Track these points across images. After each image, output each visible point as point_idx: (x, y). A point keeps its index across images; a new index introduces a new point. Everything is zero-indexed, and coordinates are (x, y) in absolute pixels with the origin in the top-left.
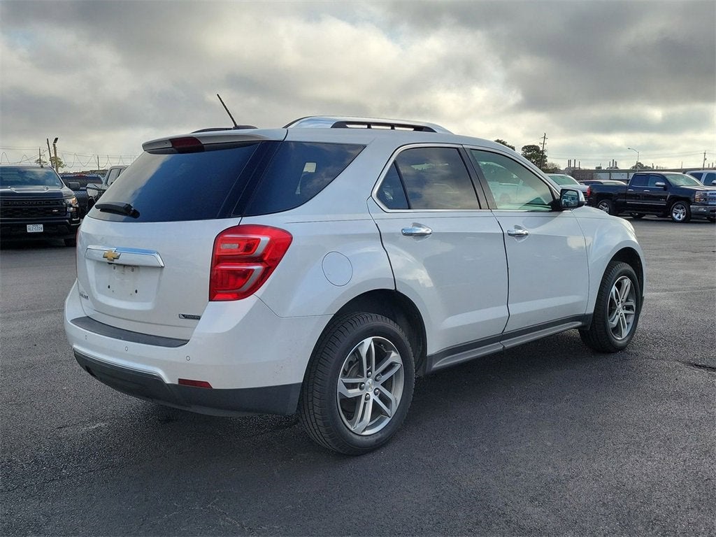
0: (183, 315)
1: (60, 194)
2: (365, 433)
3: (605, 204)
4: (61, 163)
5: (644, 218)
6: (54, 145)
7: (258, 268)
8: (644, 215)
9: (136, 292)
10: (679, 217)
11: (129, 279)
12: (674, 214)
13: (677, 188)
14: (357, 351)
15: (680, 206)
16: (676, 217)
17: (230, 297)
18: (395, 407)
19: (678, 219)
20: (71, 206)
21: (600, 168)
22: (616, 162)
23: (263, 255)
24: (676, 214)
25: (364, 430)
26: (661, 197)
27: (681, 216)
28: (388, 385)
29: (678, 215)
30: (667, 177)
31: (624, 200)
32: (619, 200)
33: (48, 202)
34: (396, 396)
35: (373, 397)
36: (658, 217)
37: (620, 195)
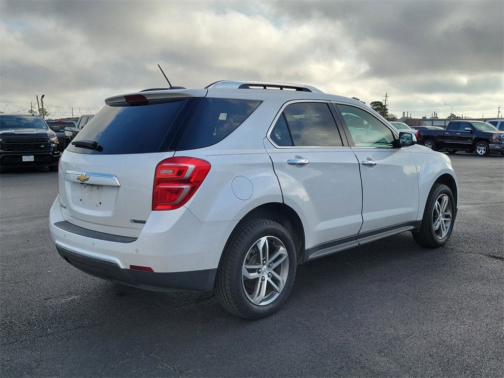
0: (134, 220)
1: (46, 134)
2: (261, 304)
3: (429, 143)
4: (46, 112)
5: (456, 153)
6: (42, 100)
7: (186, 187)
8: (456, 151)
9: (100, 203)
11: (96, 194)
12: (478, 151)
13: (481, 132)
14: (256, 247)
15: (482, 144)
17: (167, 207)
18: (282, 286)
19: (480, 154)
20: (53, 143)
21: (425, 117)
22: (436, 114)
23: (190, 178)
25: (261, 302)
26: (469, 138)
27: (483, 151)
28: (278, 270)
29: (480, 151)
30: (473, 124)
31: (443, 140)
32: (439, 140)
33: (37, 140)
34: (283, 278)
35: (267, 278)
36: (467, 152)
37: (440, 137)
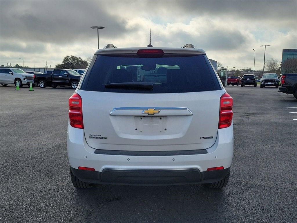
3: (42, 82)
5: (57, 87)
8: (57, 86)
10: (75, 87)
11: (158, 124)
12: (72, 86)
13: (73, 76)
15: (74, 83)
16: (73, 87)
17: (226, 126)
21: (4, 66)
22: (10, 64)
24: (73, 86)
26: (67, 79)
27: (75, 86)
29: (74, 86)
30: (68, 71)
31: (51, 80)
32: (48, 80)
36: (61, 87)
37: (49, 78)
